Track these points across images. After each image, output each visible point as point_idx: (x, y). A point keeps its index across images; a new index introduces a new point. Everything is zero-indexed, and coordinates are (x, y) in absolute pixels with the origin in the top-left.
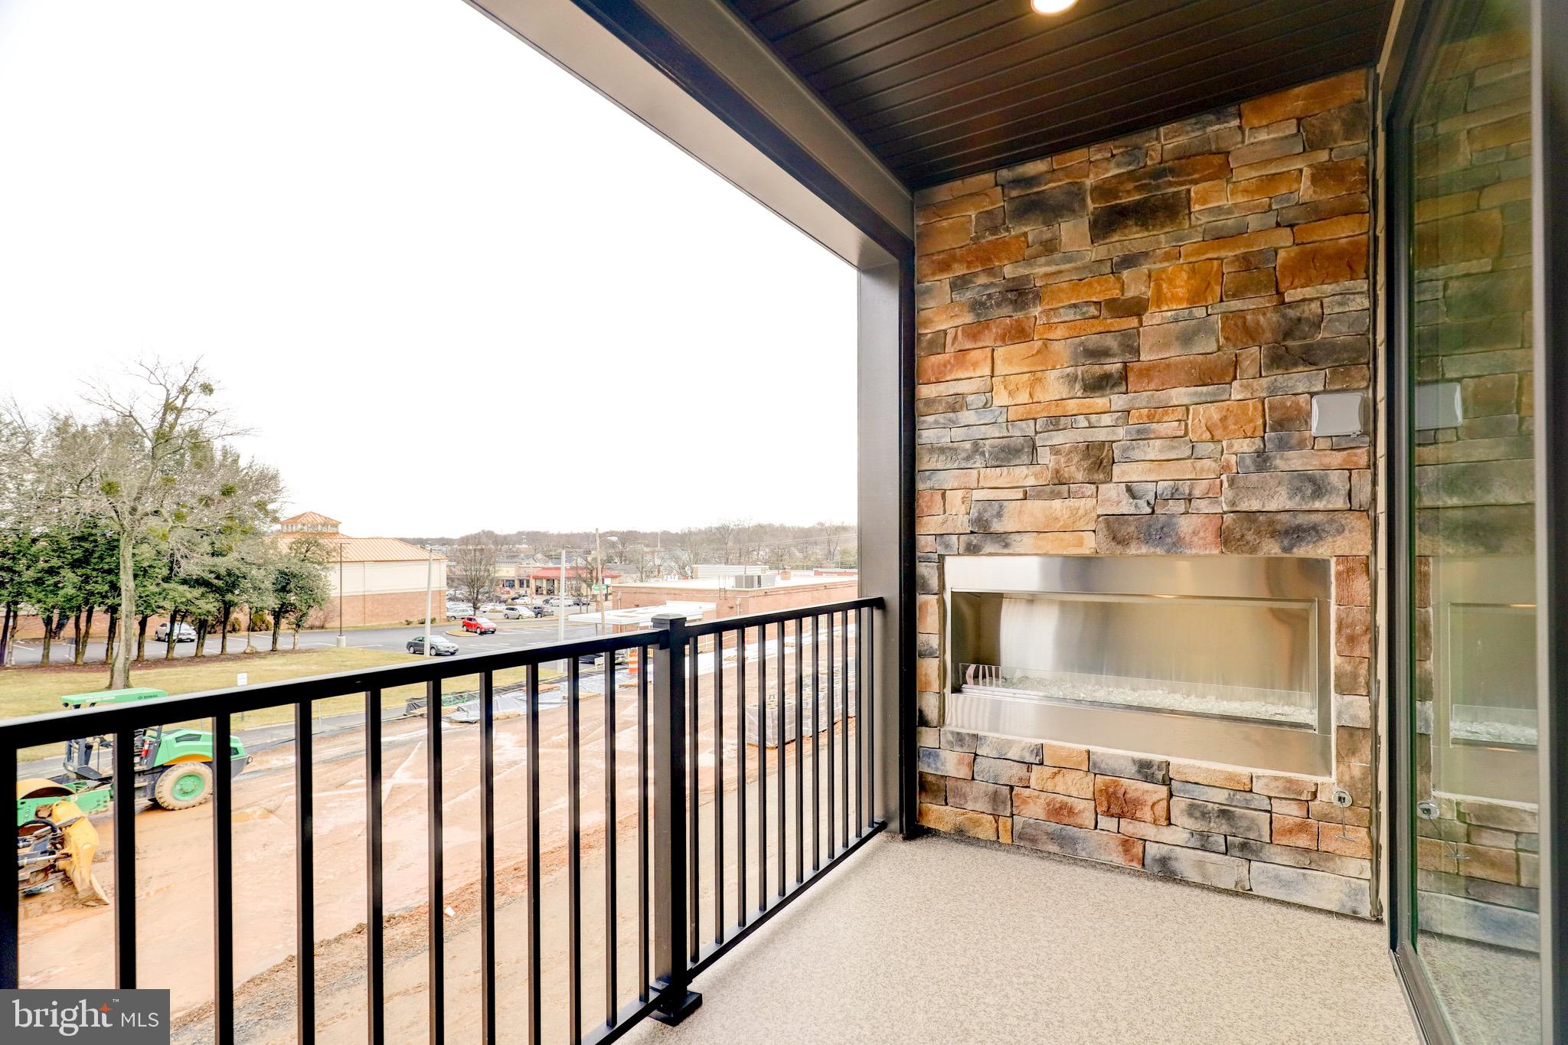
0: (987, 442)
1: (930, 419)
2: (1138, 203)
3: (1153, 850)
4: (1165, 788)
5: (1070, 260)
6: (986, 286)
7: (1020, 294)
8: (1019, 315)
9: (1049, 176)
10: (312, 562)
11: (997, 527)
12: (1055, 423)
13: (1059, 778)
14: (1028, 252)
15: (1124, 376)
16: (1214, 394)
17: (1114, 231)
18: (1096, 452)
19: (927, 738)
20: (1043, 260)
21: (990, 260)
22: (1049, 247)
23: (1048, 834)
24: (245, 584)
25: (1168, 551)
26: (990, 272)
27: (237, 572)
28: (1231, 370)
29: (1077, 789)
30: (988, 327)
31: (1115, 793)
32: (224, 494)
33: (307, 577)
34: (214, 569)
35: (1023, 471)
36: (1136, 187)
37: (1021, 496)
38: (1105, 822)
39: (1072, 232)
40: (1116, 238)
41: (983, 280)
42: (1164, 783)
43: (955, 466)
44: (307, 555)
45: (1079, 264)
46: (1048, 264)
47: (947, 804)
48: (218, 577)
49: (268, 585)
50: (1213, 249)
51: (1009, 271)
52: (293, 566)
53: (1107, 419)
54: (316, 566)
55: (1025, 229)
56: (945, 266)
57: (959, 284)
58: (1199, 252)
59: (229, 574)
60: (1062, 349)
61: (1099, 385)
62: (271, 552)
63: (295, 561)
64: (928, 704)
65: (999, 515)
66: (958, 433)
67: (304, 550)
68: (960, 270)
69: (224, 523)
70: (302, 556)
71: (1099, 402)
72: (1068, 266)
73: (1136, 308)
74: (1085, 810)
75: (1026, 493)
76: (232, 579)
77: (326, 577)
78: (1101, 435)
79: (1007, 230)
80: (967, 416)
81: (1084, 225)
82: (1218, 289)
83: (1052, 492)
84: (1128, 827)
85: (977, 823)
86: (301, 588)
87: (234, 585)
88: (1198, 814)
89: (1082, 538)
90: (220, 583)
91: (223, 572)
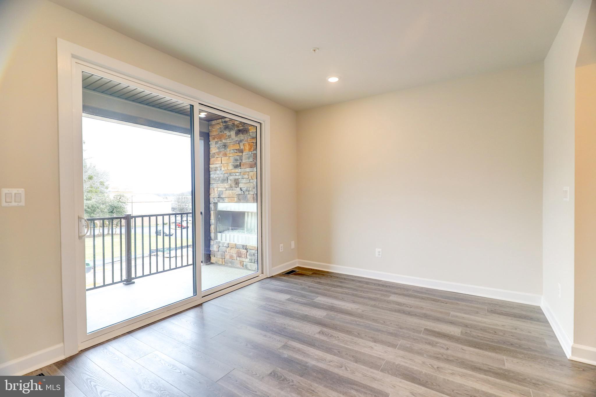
0: (221, 178)
1: (212, 172)
2: (242, 129)
3: (244, 263)
4: (246, 250)
5: (233, 140)
6: (220, 144)
7: (225, 146)
8: (225, 151)
9: (229, 121)
10: (122, 202)
11: (222, 196)
12: (231, 174)
13: (231, 250)
14: (226, 137)
15: (240, 166)
16: (252, 170)
17: (238, 134)
18: (236, 181)
19: (212, 243)
20: (228, 139)
21: (221, 138)
22: (229, 137)
23: (229, 262)
24: (98, 210)
25: (246, 202)
26: (221, 141)
27: (95, 206)
28: (255, 165)
29: (234, 252)
30: (220, 153)
31: (239, 252)
32: (89, 179)
33: (120, 208)
34: (87, 205)
35: (225, 184)
36: (242, 126)
37: (225, 190)
38: (238, 259)
39: (233, 133)
40: (239, 136)
41: (220, 142)
42: (246, 249)
43: (216, 183)
44: (120, 200)
45: (234, 141)
46: (229, 140)
47: (215, 257)
48: (88, 208)
49: (106, 210)
50: (252, 140)
51: (224, 141)
52: (115, 204)
53: (238, 174)
54: (123, 204)
55: (227, 132)
56: (214, 139)
57: (216, 143)
58: (250, 141)
59: (93, 206)
60: (232, 159)
61: (236, 167)
62: (107, 198)
63: (116, 202)
64: (212, 235)
65: (222, 194)
66: (216, 175)
67: (119, 198)
68: (216, 140)
69: (89, 189)
70: (118, 200)
71: (237, 170)
72: (232, 141)
73: (242, 151)
74: (235, 255)
75: (226, 189)
76: (94, 209)
77: (126, 208)
78: (237, 177)
79: (223, 132)
80: (218, 172)
81: (234, 132)
82: (253, 148)
83: (230, 189)
84: (241, 259)
85: (219, 260)
86: (118, 212)
87: (94, 211)
88: (250, 255)
89: (234, 199)
90: (89, 210)
91: (90, 206)
